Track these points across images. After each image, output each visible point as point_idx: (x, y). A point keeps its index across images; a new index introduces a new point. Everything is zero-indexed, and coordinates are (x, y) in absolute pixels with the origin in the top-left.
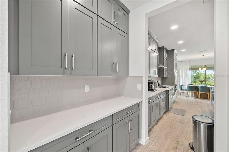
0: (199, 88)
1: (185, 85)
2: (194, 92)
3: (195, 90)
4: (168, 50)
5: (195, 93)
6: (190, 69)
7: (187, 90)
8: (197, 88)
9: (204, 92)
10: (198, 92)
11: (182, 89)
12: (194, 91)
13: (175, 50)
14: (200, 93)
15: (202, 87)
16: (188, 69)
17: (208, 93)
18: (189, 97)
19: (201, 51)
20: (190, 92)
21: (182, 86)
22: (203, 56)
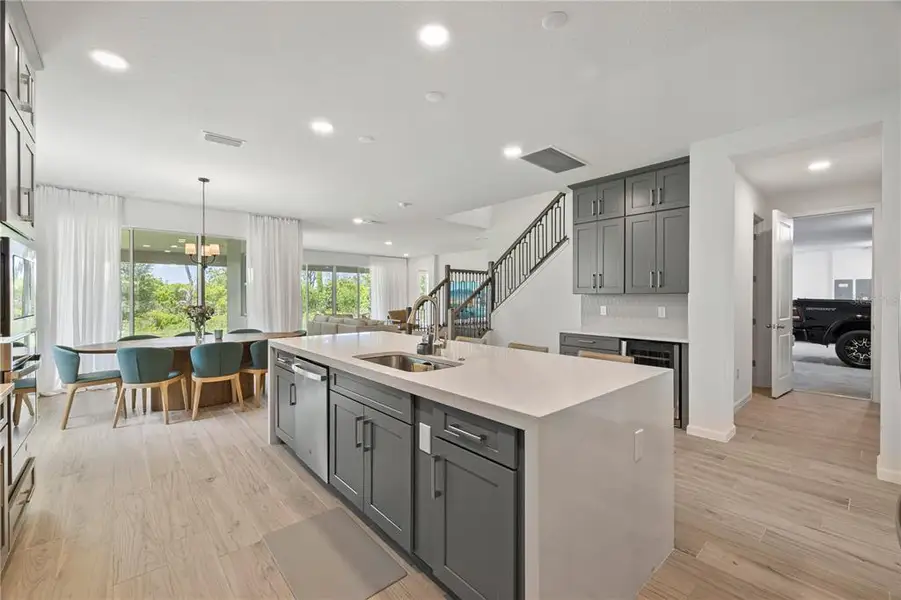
0: (194, 358)
1: (92, 341)
2: (164, 385)
3: (173, 370)
5: (167, 388)
6: (124, 252)
8: (182, 354)
9: (220, 375)
10: (183, 380)
11: (77, 379)
12: (165, 379)
14: (197, 381)
15: (208, 350)
16: (115, 252)
17: (235, 378)
18: (130, 421)
19: (210, 137)
20: (134, 391)
21: (78, 352)
22: (204, 180)
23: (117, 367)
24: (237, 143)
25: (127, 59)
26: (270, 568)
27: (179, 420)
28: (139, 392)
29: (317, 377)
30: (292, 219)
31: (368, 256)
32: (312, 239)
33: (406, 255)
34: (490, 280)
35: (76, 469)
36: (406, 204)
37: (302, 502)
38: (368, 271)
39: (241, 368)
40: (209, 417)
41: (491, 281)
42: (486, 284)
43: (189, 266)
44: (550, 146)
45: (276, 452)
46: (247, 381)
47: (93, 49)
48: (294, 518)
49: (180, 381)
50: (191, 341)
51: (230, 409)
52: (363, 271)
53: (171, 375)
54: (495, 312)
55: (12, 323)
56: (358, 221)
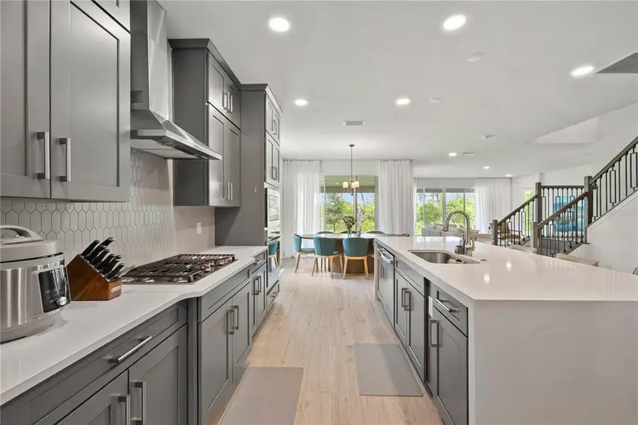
0: (345, 245)
1: (308, 233)
2: (332, 257)
3: (335, 250)
4: (242, 83)
5: (334, 260)
6: (322, 188)
7: (312, 251)
8: (339, 242)
9: (356, 256)
10: (341, 257)
11: (300, 250)
12: (332, 255)
13: (267, 89)
14: (346, 258)
15: (350, 240)
16: (318, 189)
17: (365, 258)
18: (320, 274)
19: (349, 123)
20: (322, 259)
21: (301, 238)
22: (352, 146)
23: (313, 247)
24: (360, 123)
25: (307, 99)
26: (351, 359)
27: (337, 277)
28: (327, 260)
29: (389, 261)
30: (406, 160)
31: (474, 179)
32: (421, 171)
33: (508, 176)
34: (586, 194)
35: (295, 291)
36: (487, 137)
37: (379, 334)
38: (473, 191)
39: (368, 253)
40: (351, 279)
41: (589, 195)
42: (582, 198)
43: (363, 194)
44: (635, 52)
45: (375, 304)
46: (371, 261)
47: (295, 99)
48: (372, 340)
49: (339, 257)
50: (345, 236)
51: (362, 277)
52: (469, 191)
53: (334, 253)
54: (592, 226)
55: (269, 222)
56: (453, 154)
